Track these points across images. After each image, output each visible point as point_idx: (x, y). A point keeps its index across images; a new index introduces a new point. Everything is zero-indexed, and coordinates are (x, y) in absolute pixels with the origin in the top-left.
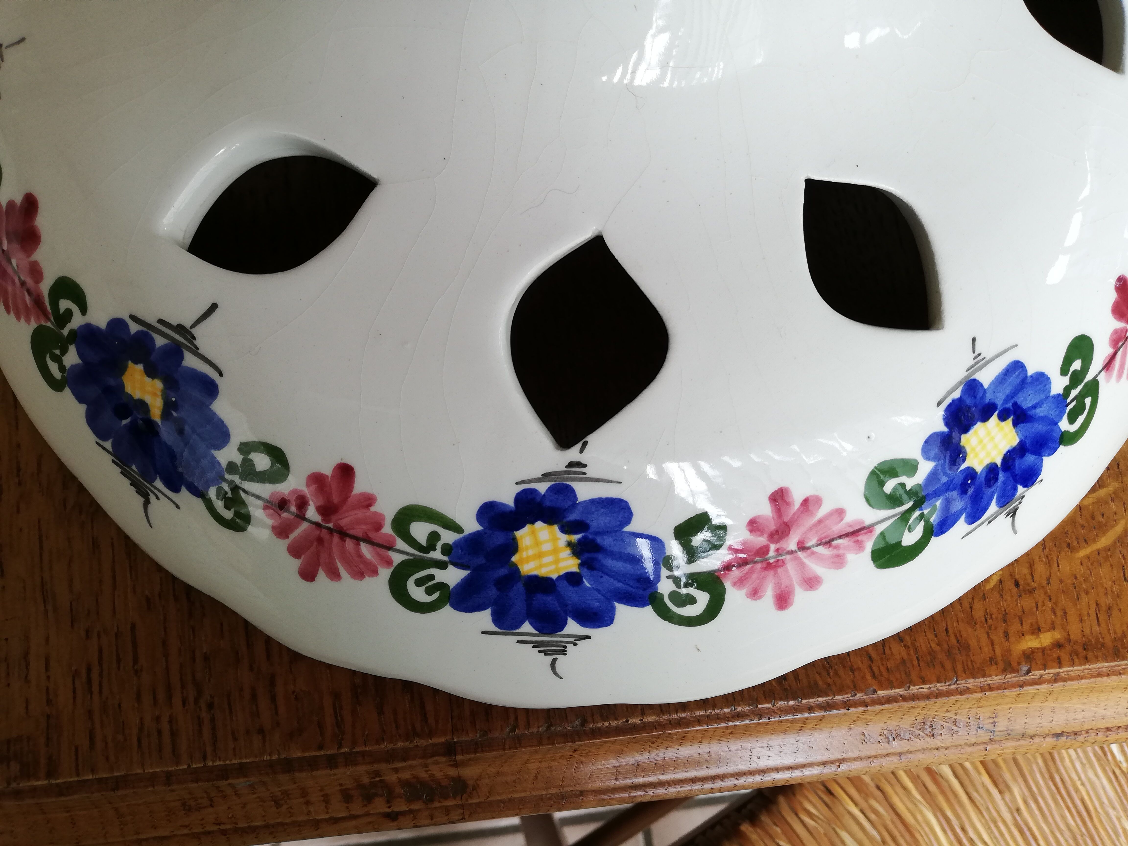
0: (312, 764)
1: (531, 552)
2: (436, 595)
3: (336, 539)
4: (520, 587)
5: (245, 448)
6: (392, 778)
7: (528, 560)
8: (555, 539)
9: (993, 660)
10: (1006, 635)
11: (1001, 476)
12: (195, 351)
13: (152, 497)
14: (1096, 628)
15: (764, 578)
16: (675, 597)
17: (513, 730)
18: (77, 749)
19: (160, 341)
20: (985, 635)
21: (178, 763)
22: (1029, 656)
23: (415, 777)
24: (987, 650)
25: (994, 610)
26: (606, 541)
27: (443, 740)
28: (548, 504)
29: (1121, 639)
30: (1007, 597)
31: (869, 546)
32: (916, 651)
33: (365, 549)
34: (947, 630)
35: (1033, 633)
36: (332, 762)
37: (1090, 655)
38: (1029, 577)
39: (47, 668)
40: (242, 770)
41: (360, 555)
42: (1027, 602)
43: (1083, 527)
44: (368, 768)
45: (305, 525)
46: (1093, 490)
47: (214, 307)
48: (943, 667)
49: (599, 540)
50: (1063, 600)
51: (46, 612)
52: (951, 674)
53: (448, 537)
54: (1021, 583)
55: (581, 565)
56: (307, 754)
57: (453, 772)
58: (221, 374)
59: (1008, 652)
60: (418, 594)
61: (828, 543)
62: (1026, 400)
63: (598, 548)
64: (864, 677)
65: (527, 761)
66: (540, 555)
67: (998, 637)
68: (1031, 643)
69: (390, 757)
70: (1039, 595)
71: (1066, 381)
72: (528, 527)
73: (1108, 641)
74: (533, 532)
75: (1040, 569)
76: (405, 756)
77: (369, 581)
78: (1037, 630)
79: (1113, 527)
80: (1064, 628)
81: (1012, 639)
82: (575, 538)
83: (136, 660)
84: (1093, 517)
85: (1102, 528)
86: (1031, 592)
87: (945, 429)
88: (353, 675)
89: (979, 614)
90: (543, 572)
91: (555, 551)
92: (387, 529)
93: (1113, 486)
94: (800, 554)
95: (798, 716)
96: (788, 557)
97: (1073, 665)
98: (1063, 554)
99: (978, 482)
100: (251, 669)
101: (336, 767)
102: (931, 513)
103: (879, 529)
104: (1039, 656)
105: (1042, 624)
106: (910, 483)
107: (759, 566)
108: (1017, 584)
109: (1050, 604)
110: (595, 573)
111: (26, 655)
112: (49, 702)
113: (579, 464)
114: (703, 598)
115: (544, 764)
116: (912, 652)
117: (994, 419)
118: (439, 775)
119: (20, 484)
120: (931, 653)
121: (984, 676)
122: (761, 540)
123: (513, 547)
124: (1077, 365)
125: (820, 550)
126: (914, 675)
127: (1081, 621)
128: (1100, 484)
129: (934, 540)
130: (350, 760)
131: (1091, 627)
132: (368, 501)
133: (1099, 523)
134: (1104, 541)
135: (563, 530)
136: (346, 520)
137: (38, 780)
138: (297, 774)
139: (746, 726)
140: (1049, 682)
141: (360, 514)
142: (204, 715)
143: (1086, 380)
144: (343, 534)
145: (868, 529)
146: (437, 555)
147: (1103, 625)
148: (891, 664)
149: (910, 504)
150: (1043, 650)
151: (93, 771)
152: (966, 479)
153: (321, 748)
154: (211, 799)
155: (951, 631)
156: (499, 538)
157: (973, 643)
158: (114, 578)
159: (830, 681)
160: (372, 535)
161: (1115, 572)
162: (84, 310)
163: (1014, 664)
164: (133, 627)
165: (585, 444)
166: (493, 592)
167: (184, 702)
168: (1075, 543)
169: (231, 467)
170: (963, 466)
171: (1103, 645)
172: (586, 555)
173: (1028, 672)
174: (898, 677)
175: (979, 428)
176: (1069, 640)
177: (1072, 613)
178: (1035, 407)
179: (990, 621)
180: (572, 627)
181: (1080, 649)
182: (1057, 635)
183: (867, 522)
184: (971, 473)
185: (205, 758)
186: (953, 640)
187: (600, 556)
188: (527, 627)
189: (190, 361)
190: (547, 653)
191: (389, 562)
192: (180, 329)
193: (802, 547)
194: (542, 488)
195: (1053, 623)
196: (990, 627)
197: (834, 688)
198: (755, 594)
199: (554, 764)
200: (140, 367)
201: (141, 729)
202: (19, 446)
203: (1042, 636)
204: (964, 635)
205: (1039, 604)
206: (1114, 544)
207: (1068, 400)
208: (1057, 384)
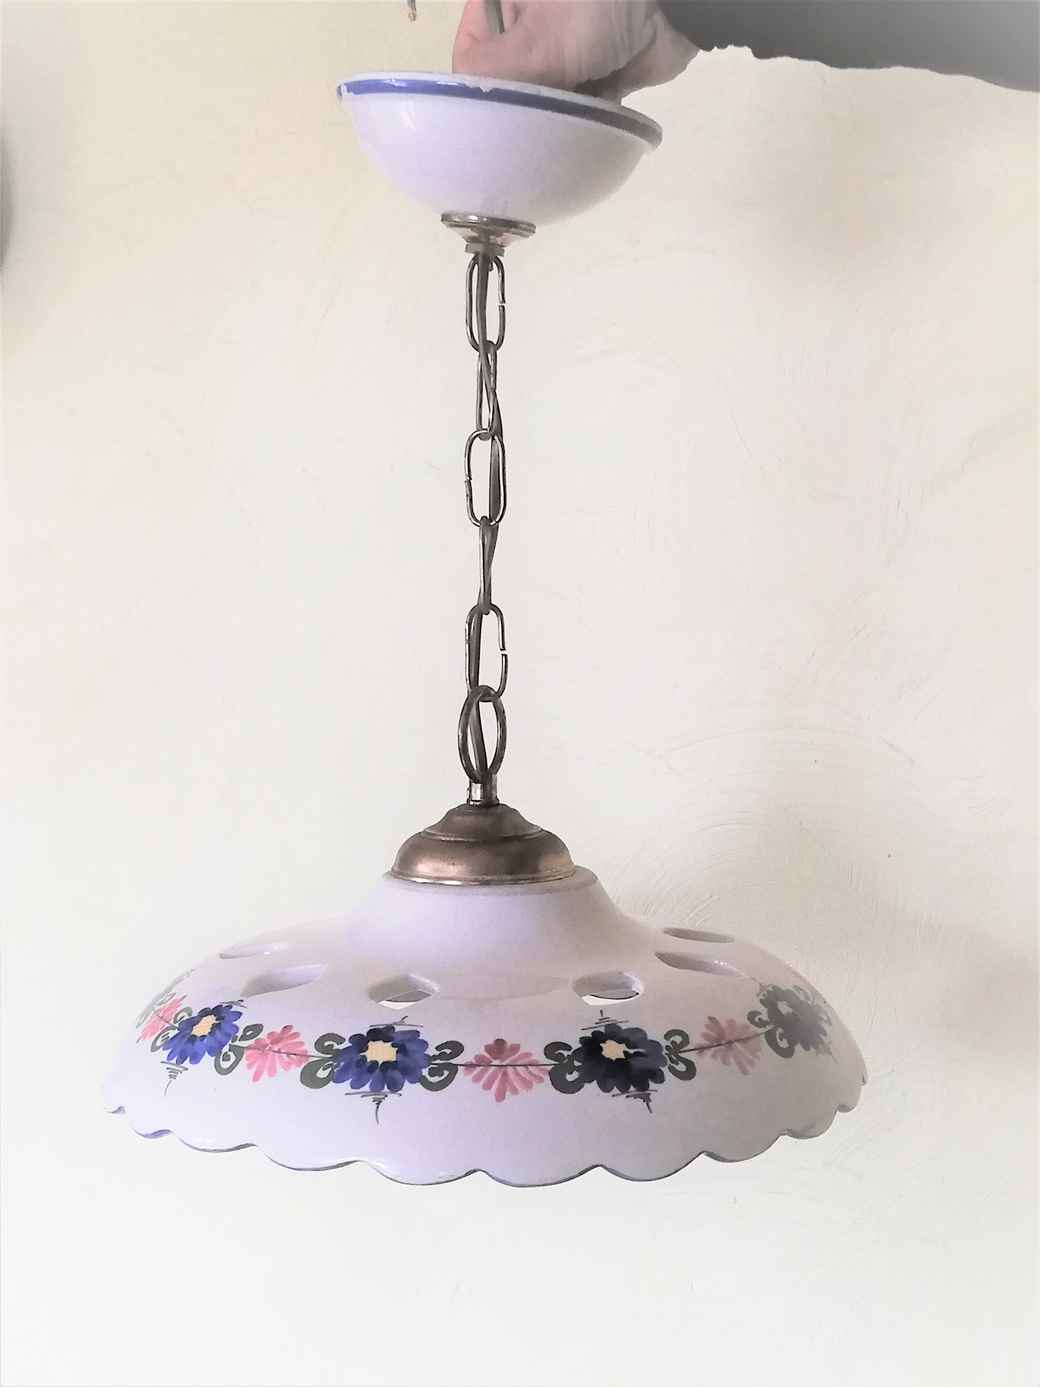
15: (258, 1059)
31: (303, 1065)
61: (288, 1054)
62: (410, 1047)
71: (437, 1053)
87: (366, 1035)
94: (276, 1054)
99: (366, 1066)
102: (335, 1068)
103: (311, 1060)
106: (336, 1046)
107: (260, 1053)
114: (232, 1060)
117: (389, 1044)
122: (269, 1042)
124: (448, 1051)
125: (284, 1055)
129: (331, 1082)
143: (450, 1061)
145: (308, 1058)
149: (330, 1057)
152: (360, 1060)
170: (363, 1054)
175: (380, 1043)
178: (414, 1052)
183: (309, 1054)
184: (365, 1060)
193: (279, 1052)
198: (250, 1065)
207: (433, 1062)
208: (431, 1051)
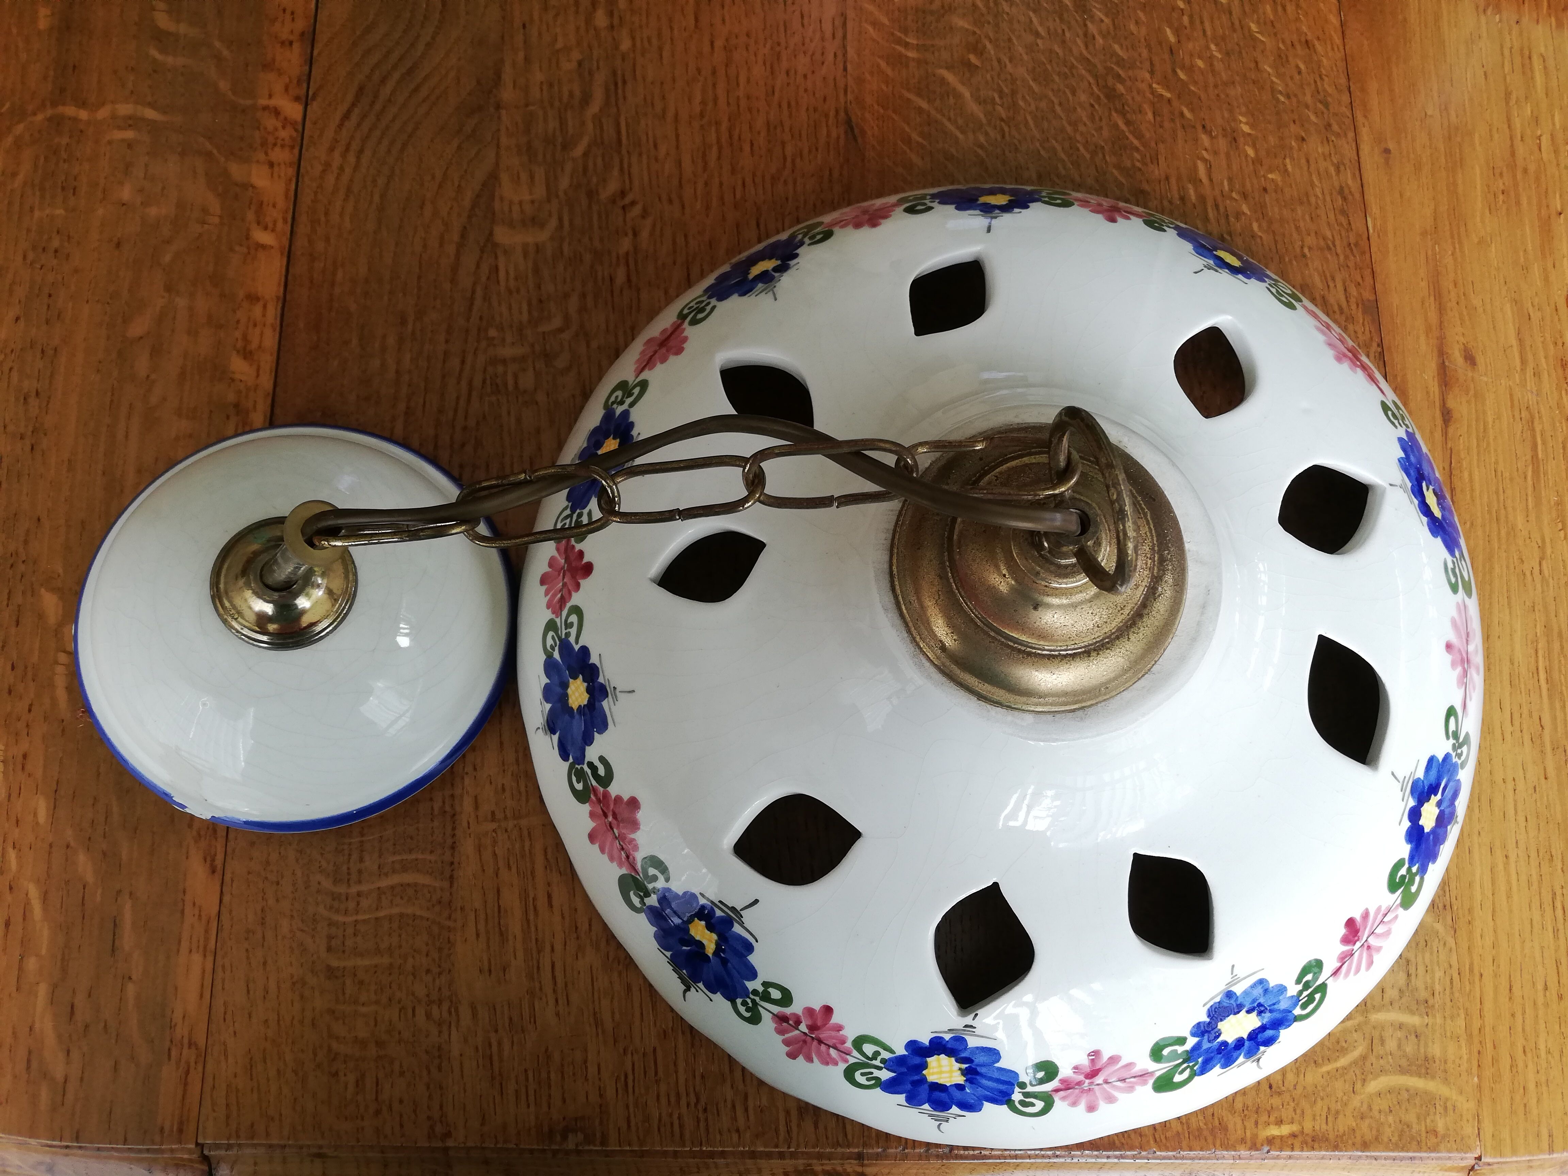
0: (769, 1156)
1: (935, 1070)
2: (873, 1082)
3: (815, 1043)
4: (926, 1086)
5: (766, 984)
6: (818, 1168)
7: (933, 1074)
8: (951, 1066)
9: (1243, 1141)
10: (1256, 1123)
11: (1247, 1043)
12: (742, 924)
13: (692, 989)
14: (1324, 1126)
15: (1080, 1097)
16: (1022, 1103)
17: (904, 1150)
18: (619, 1129)
19: (719, 913)
20: (1241, 1122)
21: (684, 1146)
22: (1270, 1141)
23: (834, 1169)
24: (1240, 1132)
25: (1250, 1104)
26: (983, 1070)
27: (856, 1150)
28: (949, 1046)
29: (1342, 1137)
30: (1262, 1095)
31: (1151, 1082)
32: (1188, 1128)
33: (833, 1052)
34: (1213, 1115)
35: (1276, 1124)
36: (781, 1156)
37: (1316, 1145)
38: (1281, 1082)
39: (599, 1073)
40: (723, 1154)
41: (829, 1054)
42: (1276, 1101)
43: (1329, 1049)
44: (805, 1161)
45: (797, 1032)
46: (1343, 1022)
47: (756, 902)
48: (1206, 1140)
49: (978, 1069)
50: (1304, 1103)
51: (598, 1034)
52: (1211, 1146)
53: (886, 1055)
54: (1274, 1086)
55: (966, 1081)
56: (767, 1150)
57: (859, 1169)
58: (757, 941)
59: (1255, 1136)
60: (862, 1080)
61: (1124, 1080)
62: (1268, 1001)
63: (977, 1073)
64: (1148, 1142)
65: (909, 1168)
66: (941, 1072)
67: (1250, 1124)
68: (1274, 1131)
69: (820, 1156)
70: (1286, 1097)
71: (1300, 987)
72: (936, 1056)
73: (1331, 1137)
74: (939, 1060)
75: (1290, 1077)
76: (830, 1157)
77: (831, 1067)
78: (1280, 1122)
79: (1352, 1051)
80: (1300, 1124)
81: (1260, 1126)
82: (964, 1066)
83: (656, 1073)
84: (1338, 1042)
85: (1343, 1051)
86: (1279, 1094)
87: (1208, 1020)
88: (799, 1101)
89: (1239, 1105)
90: (941, 1081)
91: (951, 1072)
92: (849, 1045)
93: (1359, 1019)
94: (1105, 1086)
95: (1099, 1160)
96: (1096, 1088)
97: (1302, 1150)
98: (1310, 1068)
99: (1229, 1048)
100: (732, 1087)
101: (784, 1159)
102: (1194, 1066)
103: (1158, 1074)
104: (1278, 1141)
105: (1284, 1118)
106: (1180, 1049)
107: (1077, 1091)
108: (1271, 1087)
109: (1292, 1104)
110: (973, 1086)
111: (585, 1062)
112: (601, 1096)
113: (971, 1026)
114: (1039, 1105)
115: (921, 1171)
116: (1185, 1128)
117: (1243, 1013)
118: (849, 1170)
119: (578, 938)
120: (1199, 1129)
121: (1235, 1151)
122: (1081, 1077)
123: (925, 1066)
124: (1309, 977)
125: (1119, 1084)
126: (1184, 1144)
127: (1314, 1119)
128: (1349, 1017)
129: (1196, 1078)
130: (793, 1155)
131: (1320, 1125)
132: (839, 1028)
133: (1342, 1047)
134: (1343, 1062)
135: (957, 1061)
136: (823, 1035)
137: (595, 1145)
138: (758, 1161)
139: (1063, 1163)
140: (1284, 1159)
141: (833, 1033)
142: (701, 1115)
143: (1316, 984)
144: (820, 1042)
145: (1151, 1074)
146: (877, 1063)
147: (1330, 1124)
148: (1169, 1134)
149: (1181, 1060)
150: (1282, 1137)
151: (630, 1145)
152: (1220, 1047)
153: (777, 1146)
154: (698, 1168)
155: (1216, 1114)
156: (917, 1060)
157: (1231, 1126)
158: (642, 1014)
159: (1123, 1141)
160: (839, 1046)
161: (1347, 1086)
162: (667, 880)
163: (1258, 1146)
164: (655, 1049)
165: (976, 1015)
166: (909, 1087)
167: (688, 1105)
168: (1320, 1061)
169: (755, 992)
170: (1219, 1040)
171: (1327, 1140)
172: (970, 1076)
173: (1268, 1152)
174: (1173, 1144)
175: (1232, 1018)
176: (1302, 1132)
177: (1308, 1112)
178: (1274, 1004)
179: (1246, 1112)
180: (955, 1110)
181: (1310, 1140)
182: (1295, 1128)
183: (1150, 1070)
184: (1225, 1043)
185: (701, 1145)
186: (1216, 1122)
187: (978, 1077)
188: (926, 1106)
189: (737, 929)
190: (936, 1120)
191: (846, 1061)
192: (733, 909)
193: (1106, 1082)
194: (947, 1037)
195: (1293, 1118)
196: (1245, 1116)
197: (1126, 1147)
198: (1074, 1104)
199: (927, 1171)
200: (703, 923)
201: (660, 1120)
202: (576, 910)
203: (1283, 1127)
204: (1225, 1119)
205: (1285, 1104)
206: (1350, 1065)
207: (1301, 998)
208: (1293, 989)
